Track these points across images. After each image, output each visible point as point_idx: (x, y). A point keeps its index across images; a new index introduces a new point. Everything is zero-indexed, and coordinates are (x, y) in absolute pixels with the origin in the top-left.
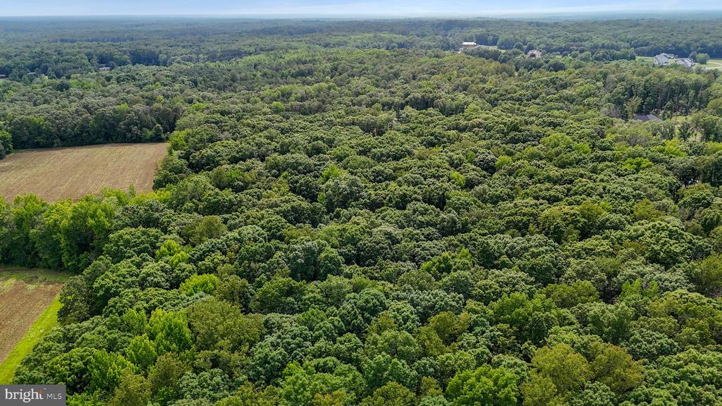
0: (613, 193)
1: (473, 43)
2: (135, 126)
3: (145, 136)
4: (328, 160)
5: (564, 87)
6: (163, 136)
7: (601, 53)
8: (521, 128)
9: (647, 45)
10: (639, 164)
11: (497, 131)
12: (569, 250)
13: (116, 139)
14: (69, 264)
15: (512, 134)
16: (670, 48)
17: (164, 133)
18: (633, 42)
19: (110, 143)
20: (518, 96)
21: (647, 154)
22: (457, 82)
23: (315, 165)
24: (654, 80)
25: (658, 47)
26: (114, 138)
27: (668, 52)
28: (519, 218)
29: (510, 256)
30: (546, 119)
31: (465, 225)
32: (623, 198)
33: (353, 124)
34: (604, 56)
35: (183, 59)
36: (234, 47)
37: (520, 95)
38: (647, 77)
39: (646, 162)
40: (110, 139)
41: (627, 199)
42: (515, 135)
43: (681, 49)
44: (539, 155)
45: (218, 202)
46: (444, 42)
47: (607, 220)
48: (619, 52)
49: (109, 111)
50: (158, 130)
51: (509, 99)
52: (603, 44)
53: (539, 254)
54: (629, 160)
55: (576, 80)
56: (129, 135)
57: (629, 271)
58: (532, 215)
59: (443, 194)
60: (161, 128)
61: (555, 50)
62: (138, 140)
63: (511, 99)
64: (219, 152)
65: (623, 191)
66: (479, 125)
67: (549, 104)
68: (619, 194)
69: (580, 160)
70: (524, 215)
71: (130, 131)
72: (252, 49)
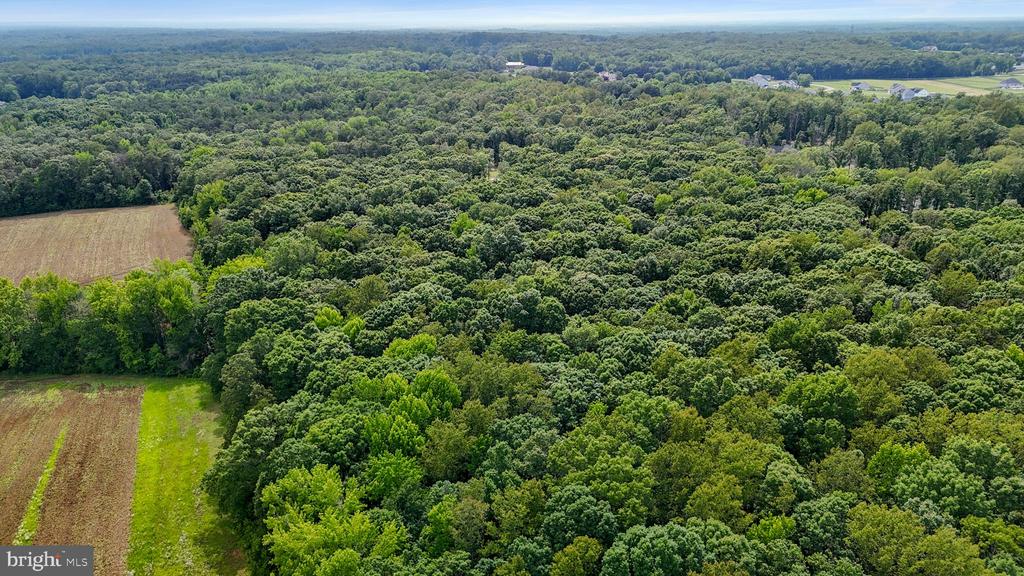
0: (812, 224)
1: (520, 63)
2: (108, 182)
3: (124, 197)
4: (448, 210)
5: (680, 114)
6: (152, 195)
7: (692, 74)
8: (664, 162)
9: (737, 64)
10: (813, 196)
11: (638, 167)
12: (799, 282)
13: (78, 202)
14: (135, 362)
15: (658, 170)
16: (764, 69)
17: (153, 191)
18: (720, 61)
19: (69, 209)
20: (632, 127)
21: (819, 183)
22: (542, 112)
23: (436, 217)
24: (781, 105)
25: (751, 67)
26: (74, 202)
27: (764, 73)
28: (727, 256)
29: (741, 293)
30: (683, 152)
31: (665, 268)
32: (825, 228)
33: (446, 166)
34: (696, 78)
35: (108, 88)
36: (181, 69)
37: (634, 126)
38: (772, 101)
39: (820, 193)
40: (68, 204)
41: (828, 229)
42: (662, 171)
43: (777, 69)
44: (702, 192)
45: (350, 263)
46: (484, 62)
47: (823, 250)
48: (712, 73)
49: (62, 161)
50: (144, 186)
51: (621, 131)
52: (687, 64)
53: (775, 287)
54: (801, 192)
55: (691, 107)
56: (99, 196)
57: (873, 295)
58: (741, 251)
59: (617, 240)
60: (149, 184)
61: (632, 72)
62: (115, 203)
63: (623, 131)
64: (293, 207)
65: (823, 221)
66: (609, 162)
67: (675, 136)
68: (820, 225)
69: (748, 195)
70: (731, 252)
71: (100, 190)
72: (214, 73)
